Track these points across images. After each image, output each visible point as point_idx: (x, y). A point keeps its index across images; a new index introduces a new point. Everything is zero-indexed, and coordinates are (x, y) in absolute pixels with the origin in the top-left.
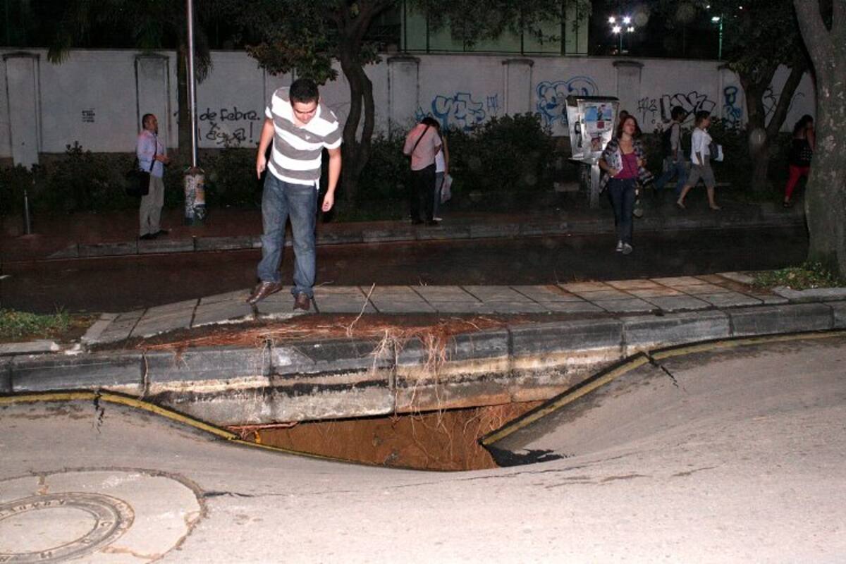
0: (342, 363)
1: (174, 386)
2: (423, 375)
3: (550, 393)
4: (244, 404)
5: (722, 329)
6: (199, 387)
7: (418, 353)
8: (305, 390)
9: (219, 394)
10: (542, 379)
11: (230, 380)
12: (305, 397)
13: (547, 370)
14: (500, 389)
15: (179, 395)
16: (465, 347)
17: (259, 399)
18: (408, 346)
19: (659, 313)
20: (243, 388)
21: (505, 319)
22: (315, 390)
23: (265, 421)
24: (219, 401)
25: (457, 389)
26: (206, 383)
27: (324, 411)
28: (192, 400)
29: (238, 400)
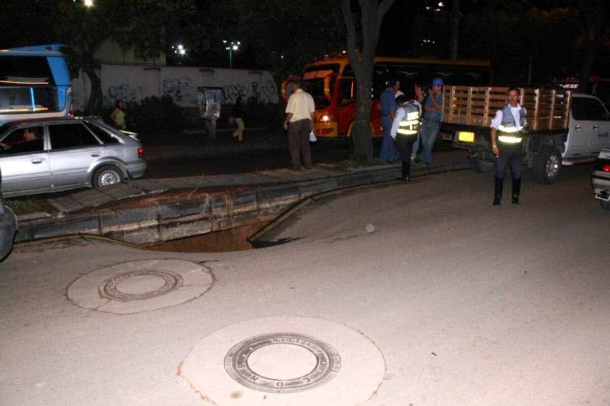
0: (190, 211)
1: (114, 229)
2: (223, 214)
3: (274, 217)
4: (147, 234)
5: (334, 185)
6: (126, 228)
7: (220, 204)
8: (173, 225)
9: (135, 230)
10: (270, 211)
11: (141, 223)
12: (174, 228)
13: (272, 207)
14: (254, 217)
15: (117, 233)
16: (240, 200)
17: (155, 231)
18: (217, 201)
19: (310, 180)
20: (146, 226)
21: (253, 186)
22: (178, 224)
23: (157, 241)
24: (135, 234)
25: (237, 218)
26: (129, 226)
27: (182, 234)
28: (123, 234)
29: (144, 232)
